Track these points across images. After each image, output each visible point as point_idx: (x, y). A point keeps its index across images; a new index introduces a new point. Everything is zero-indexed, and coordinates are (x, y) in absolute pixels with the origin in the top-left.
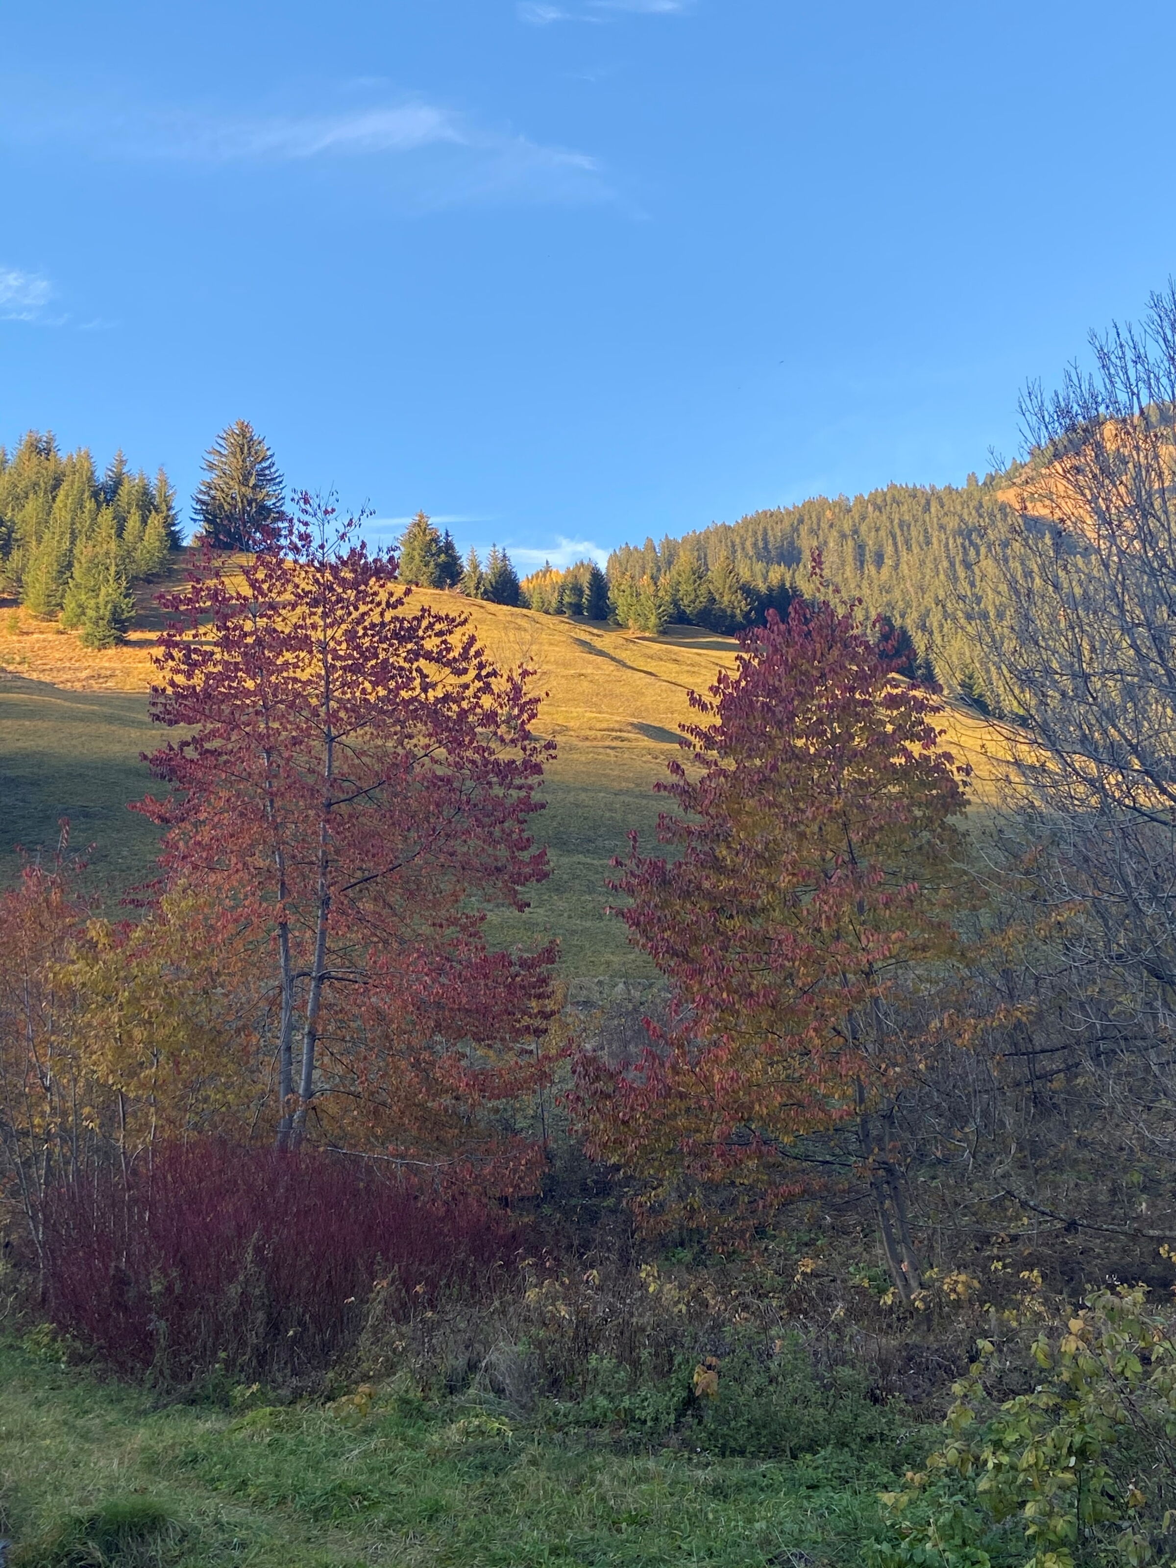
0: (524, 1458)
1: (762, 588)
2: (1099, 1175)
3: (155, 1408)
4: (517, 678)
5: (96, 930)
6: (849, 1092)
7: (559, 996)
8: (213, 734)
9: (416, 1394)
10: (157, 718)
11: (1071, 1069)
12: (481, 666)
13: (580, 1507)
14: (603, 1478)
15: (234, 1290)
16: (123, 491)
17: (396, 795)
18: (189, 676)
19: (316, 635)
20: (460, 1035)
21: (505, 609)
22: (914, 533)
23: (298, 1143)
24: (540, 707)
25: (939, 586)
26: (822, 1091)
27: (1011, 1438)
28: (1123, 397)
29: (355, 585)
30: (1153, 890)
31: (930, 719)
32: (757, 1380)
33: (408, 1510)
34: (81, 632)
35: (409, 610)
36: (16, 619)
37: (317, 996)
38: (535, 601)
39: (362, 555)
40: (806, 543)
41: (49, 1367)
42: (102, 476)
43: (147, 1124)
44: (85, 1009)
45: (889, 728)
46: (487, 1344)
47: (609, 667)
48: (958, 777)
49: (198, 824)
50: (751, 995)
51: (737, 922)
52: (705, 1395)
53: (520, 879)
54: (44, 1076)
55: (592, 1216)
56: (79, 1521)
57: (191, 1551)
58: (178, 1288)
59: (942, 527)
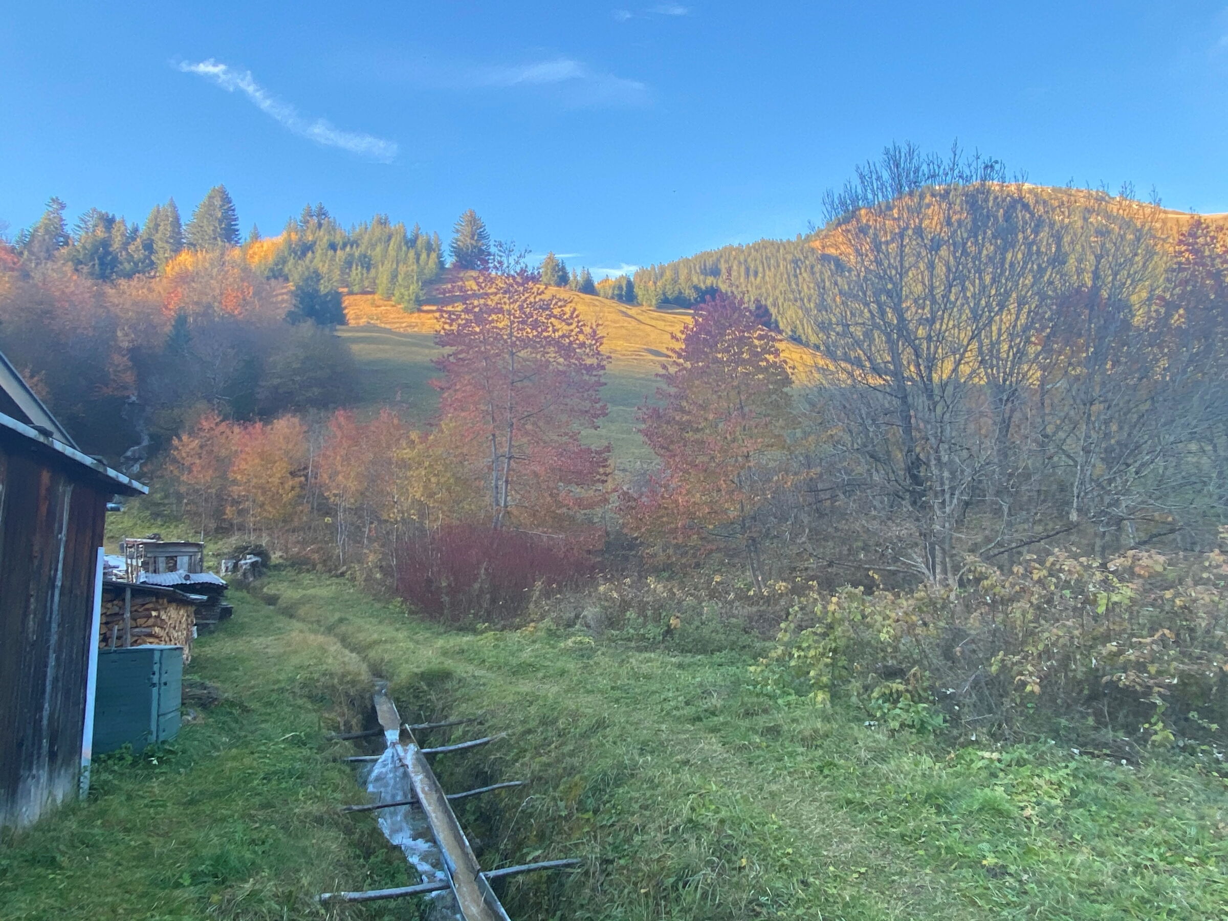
0: (599, 653)
1: (703, 287)
2: (844, 543)
3: (445, 632)
4: (594, 327)
5: (414, 436)
6: (738, 507)
7: (612, 466)
8: (461, 352)
9: (554, 627)
10: (437, 343)
11: (834, 498)
12: (579, 322)
13: (623, 671)
14: (632, 660)
15: (477, 586)
16: (419, 242)
17: (541, 378)
18: (451, 325)
19: (506, 307)
20: (570, 482)
21: (588, 297)
22: (772, 262)
23: (502, 527)
24: (605, 340)
25: (783, 286)
26: (726, 506)
27: (805, 645)
28: (870, 196)
29: (522, 285)
30: (874, 420)
31: (777, 345)
32: (697, 623)
33: (552, 672)
34: (402, 306)
35: (546, 296)
36: (374, 300)
37: (509, 464)
38: (602, 293)
39: (526, 271)
40: (723, 267)
41: (401, 615)
42: (409, 236)
43: (438, 518)
44: (410, 469)
45: (759, 350)
46: (583, 608)
47: (634, 323)
48: (789, 371)
49: (456, 391)
50: (696, 466)
51: (691, 434)
52: (675, 628)
53: (596, 416)
54: (393, 497)
55: (626, 558)
56: (416, 674)
57: (463, 687)
58: (453, 585)
59: (785, 259)
